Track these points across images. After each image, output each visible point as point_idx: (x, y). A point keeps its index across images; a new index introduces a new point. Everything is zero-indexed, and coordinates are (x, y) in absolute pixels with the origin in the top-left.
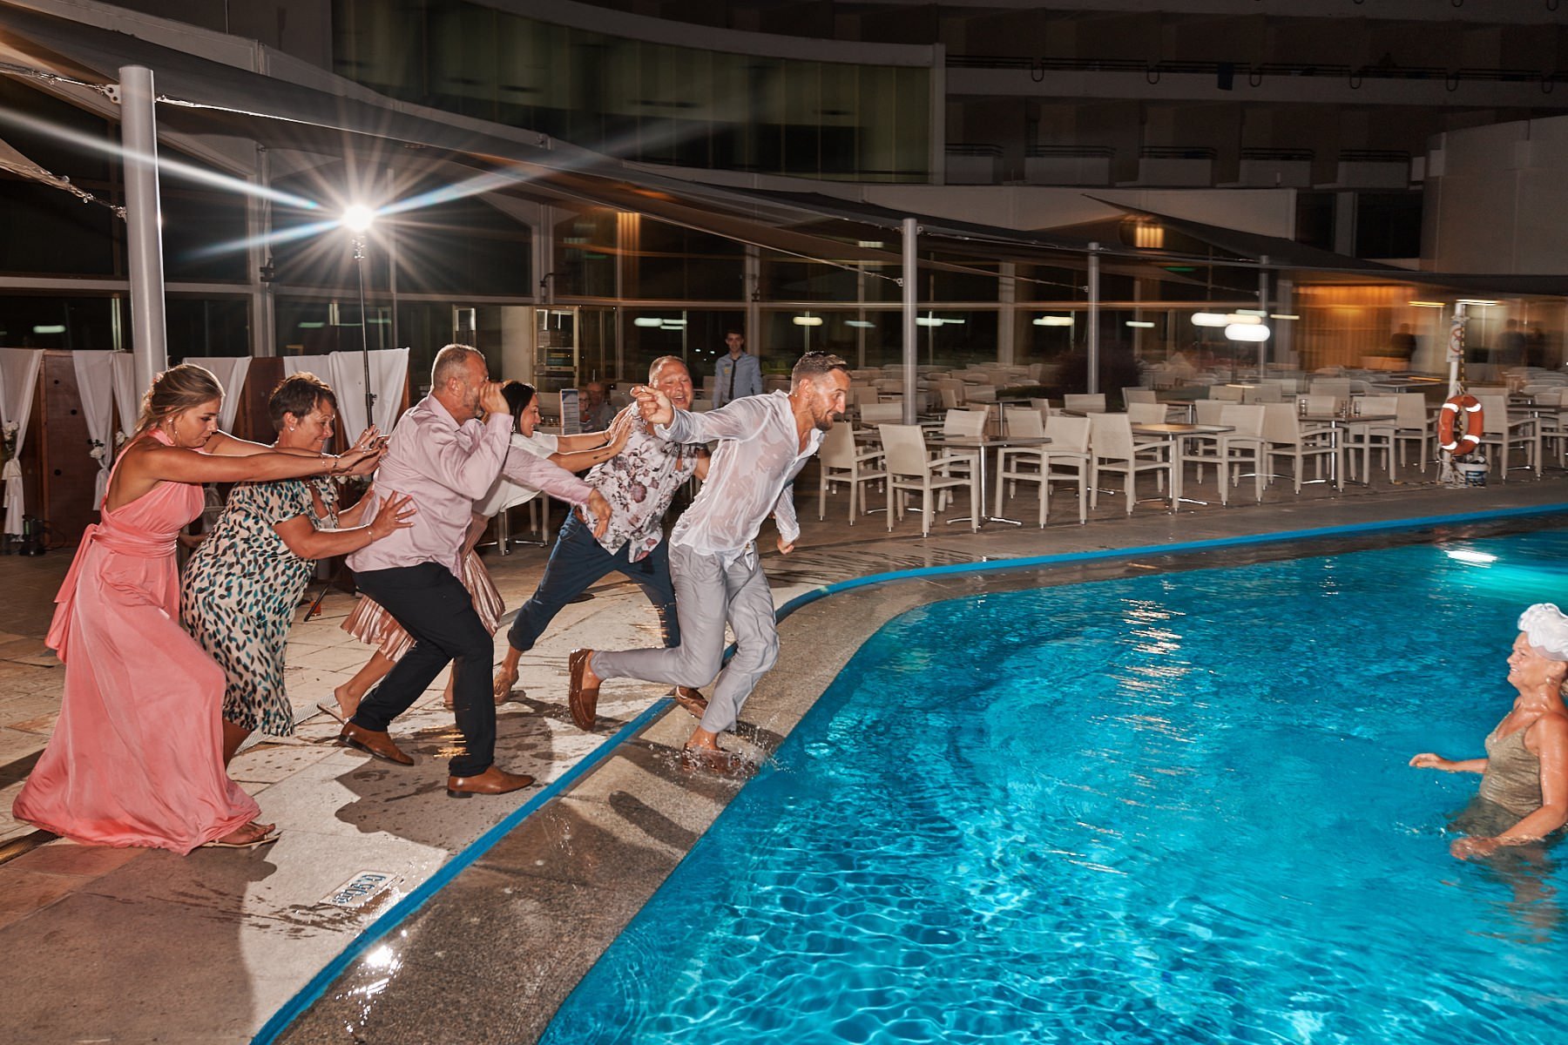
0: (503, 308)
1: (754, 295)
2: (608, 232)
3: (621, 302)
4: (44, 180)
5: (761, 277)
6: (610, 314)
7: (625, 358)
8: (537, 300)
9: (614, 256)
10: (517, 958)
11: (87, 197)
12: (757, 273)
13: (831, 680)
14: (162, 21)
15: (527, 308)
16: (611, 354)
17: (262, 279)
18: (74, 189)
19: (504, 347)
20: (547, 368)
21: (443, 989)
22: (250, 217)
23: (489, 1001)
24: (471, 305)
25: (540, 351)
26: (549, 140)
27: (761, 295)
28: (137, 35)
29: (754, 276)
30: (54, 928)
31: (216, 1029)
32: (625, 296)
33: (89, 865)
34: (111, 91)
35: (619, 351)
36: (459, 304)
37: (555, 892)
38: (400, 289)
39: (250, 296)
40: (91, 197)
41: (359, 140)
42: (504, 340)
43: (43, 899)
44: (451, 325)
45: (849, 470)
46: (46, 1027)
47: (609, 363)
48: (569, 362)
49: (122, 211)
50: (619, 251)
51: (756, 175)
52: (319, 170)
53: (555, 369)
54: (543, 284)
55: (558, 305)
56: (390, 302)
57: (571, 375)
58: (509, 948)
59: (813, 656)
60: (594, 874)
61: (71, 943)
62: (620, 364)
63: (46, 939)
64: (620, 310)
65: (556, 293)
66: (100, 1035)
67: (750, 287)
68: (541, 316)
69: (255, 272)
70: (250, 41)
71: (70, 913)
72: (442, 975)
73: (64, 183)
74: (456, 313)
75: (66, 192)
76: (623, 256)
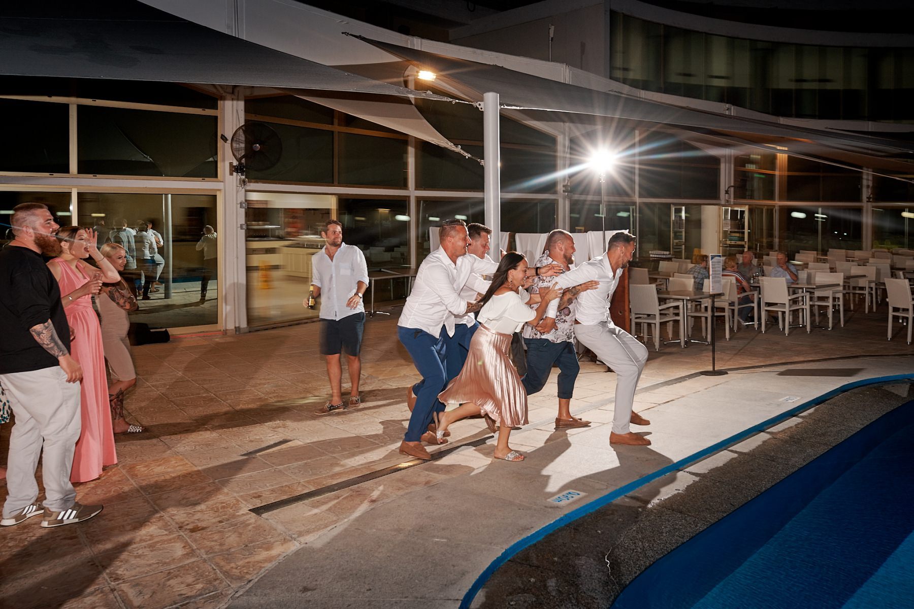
0: (702, 206)
1: (869, 198)
2: (771, 161)
3: (778, 203)
4: (450, 148)
5: (873, 187)
6: (770, 211)
7: (780, 238)
8: (723, 202)
9: (773, 176)
10: (637, 539)
11: (468, 155)
12: (871, 184)
13: (859, 430)
14: (517, 58)
15: (717, 207)
16: (771, 235)
17: (564, 191)
18: (462, 152)
19: (702, 230)
20: (728, 242)
21: (598, 546)
22: (558, 159)
23: (619, 555)
24: (683, 205)
25: (725, 232)
26: (732, 107)
27: (873, 199)
28: (504, 67)
29: (868, 186)
30: (430, 494)
31: (491, 544)
32: (781, 199)
33: (448, 472)
34: (480, 105)
35: (776, 232)
36: (675, 204)
37: (664, 514)
38: (641, 196)
39: (557, 200)
40: (470, 156)
41: (605, 119)
42: (703, 225)
43: (427, 483)
44: (670, 216)
45: (908, 310)
46: (422, 532)
47: (770, 239)
48: (742, 239)
49: (482, 162)
50: (777, 173)
51: (870, 122)
52: (583, 135)
53: (733, 243)
54: (727, 192)
55: (736, 204)
56: (634, 204)
57: (743, 246)
58: (634, 534)
59: (852, 416)
60: (687, 509)
61: (436, 502)
62: (777, 240)
63: (426, 498)
64: (777, 208)
65: (735, 198)
66: (442, 538)
67: (866, 193)
68: (726, 211)
69: (560, 188)
70: (561, 65)
71: (437, 490)
72: (599, 541)
73: (458, 149)
74: (673, 209)
75: (459, 154)
76: (780, 176)
